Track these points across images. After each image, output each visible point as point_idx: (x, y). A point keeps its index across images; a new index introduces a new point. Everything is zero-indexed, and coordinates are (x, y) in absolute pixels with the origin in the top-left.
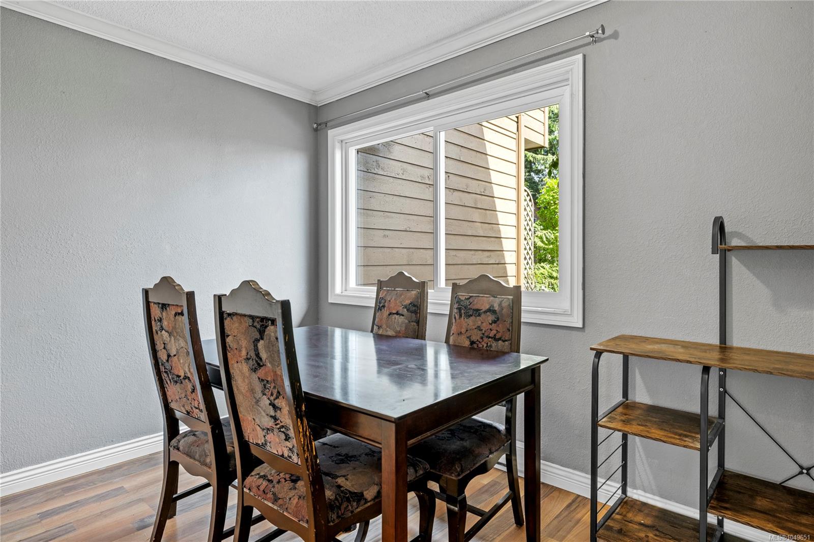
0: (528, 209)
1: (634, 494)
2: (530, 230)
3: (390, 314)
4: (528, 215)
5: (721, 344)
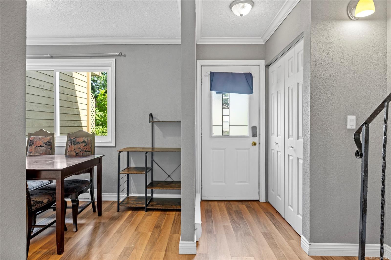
0: (92, 102)
1: (131, 195)
2: (93, 112)
3: (37, 147)
4: (92, 105)
5: (152, 147)
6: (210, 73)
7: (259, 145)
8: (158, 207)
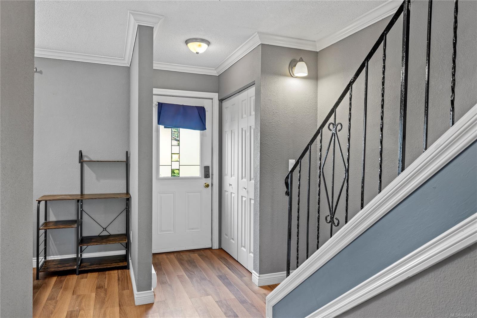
5: (81, 193)
6: (157, 104)
7: (212, 186)
8: (94, 267)
